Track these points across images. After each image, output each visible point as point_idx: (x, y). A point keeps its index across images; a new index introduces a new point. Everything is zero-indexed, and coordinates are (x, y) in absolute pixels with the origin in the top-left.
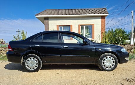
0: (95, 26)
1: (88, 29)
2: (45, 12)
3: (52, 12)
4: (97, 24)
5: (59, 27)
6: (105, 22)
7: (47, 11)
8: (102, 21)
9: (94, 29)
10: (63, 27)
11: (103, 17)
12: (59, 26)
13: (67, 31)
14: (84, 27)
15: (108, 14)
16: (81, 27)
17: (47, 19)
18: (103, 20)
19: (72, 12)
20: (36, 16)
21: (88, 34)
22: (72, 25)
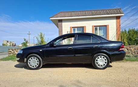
0: (110, 27)
1: (102, 30)
2: (59, 14)
3: (66, 14)
4: (112, 24)
5: (73, 29)
6: (119, 23)
7: (61, 14)
9: (109, 30)
10: (76, 29)
12: (72, 27)
13: (80, 32)
14: (98, 28)
15: (123, 15)
16: (95, 29)
17: (61, 21)
18: (118, 20)
19: (86, 13)
20: (51, 19)
21: (102, 35)
22: (85, 26)
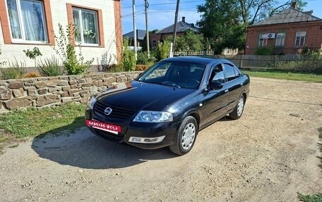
0: (104, 15)
4: (108, 10)
6: (120, 10)
14: (80, 12)
21: (89, 33)
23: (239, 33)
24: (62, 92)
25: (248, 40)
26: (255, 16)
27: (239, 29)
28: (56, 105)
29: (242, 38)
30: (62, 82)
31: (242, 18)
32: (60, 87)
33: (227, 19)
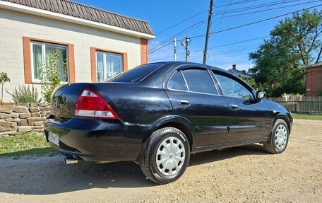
0: (129, 58)
8: (142, 50)
9: (127, 65)
11: (144, 41)
12: (32, 40)
15: (154, 37)
22: (73, 45)
23: (298, 76)
24: (19, 120)
25: (309, 82)
26: (318, 58)
27: (297, 72)
28: (10, 135)
29: (303, 82)
30: (19, 109)
31: (301, 62)
32: (17, 114)
33: (282, 63)
